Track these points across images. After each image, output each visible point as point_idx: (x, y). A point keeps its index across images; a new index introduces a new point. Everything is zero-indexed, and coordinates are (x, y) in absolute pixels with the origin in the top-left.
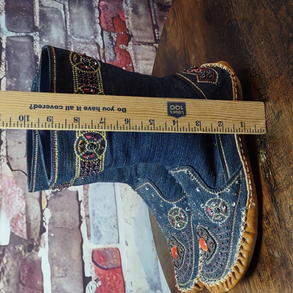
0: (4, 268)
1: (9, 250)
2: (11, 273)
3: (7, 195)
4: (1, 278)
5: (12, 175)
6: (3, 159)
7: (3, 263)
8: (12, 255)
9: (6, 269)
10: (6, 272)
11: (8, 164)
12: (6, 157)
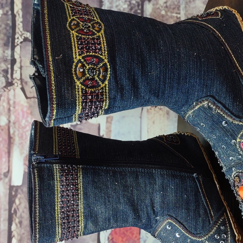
0: (17, 209)
1: (22, 190)
2: (24, 215)
3: (21, 127)
4: (14, 219)
5: (26, 104)
6: (16, 82)
7: (16, 204)
8: (25, 196)
9: (19, 210)
10: (18, 214)
11: (23, 89)
12: (20, 80)
